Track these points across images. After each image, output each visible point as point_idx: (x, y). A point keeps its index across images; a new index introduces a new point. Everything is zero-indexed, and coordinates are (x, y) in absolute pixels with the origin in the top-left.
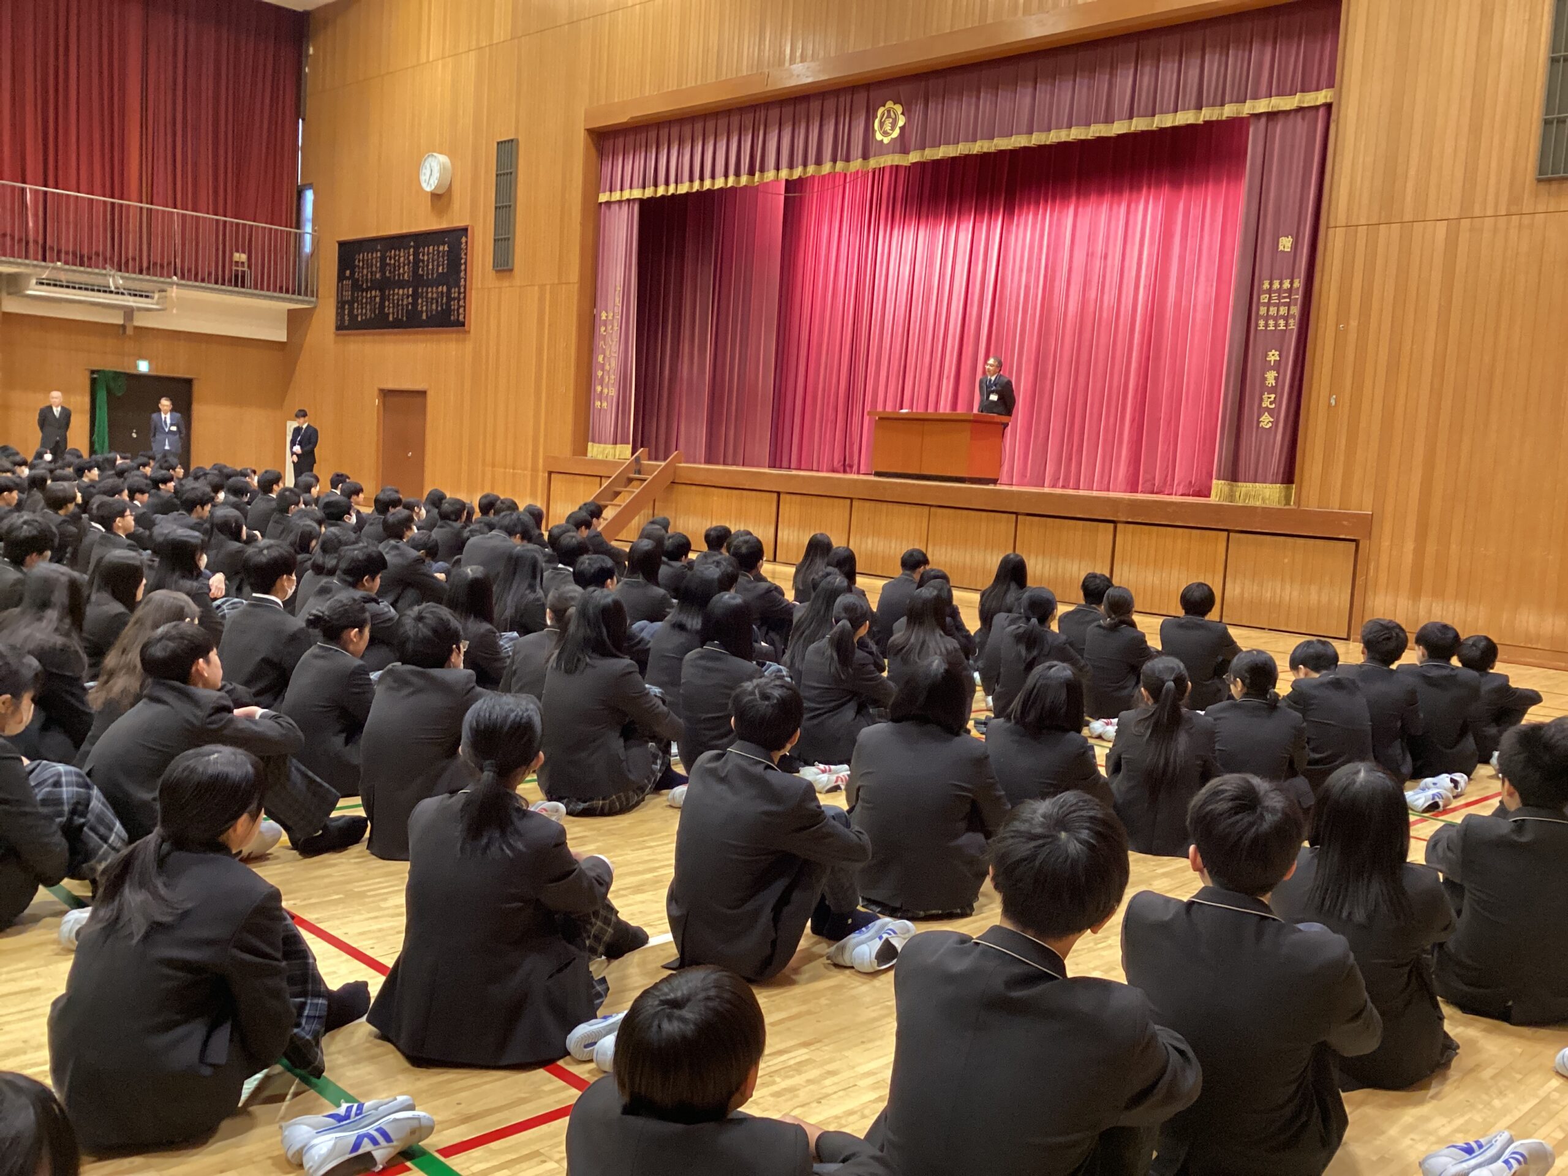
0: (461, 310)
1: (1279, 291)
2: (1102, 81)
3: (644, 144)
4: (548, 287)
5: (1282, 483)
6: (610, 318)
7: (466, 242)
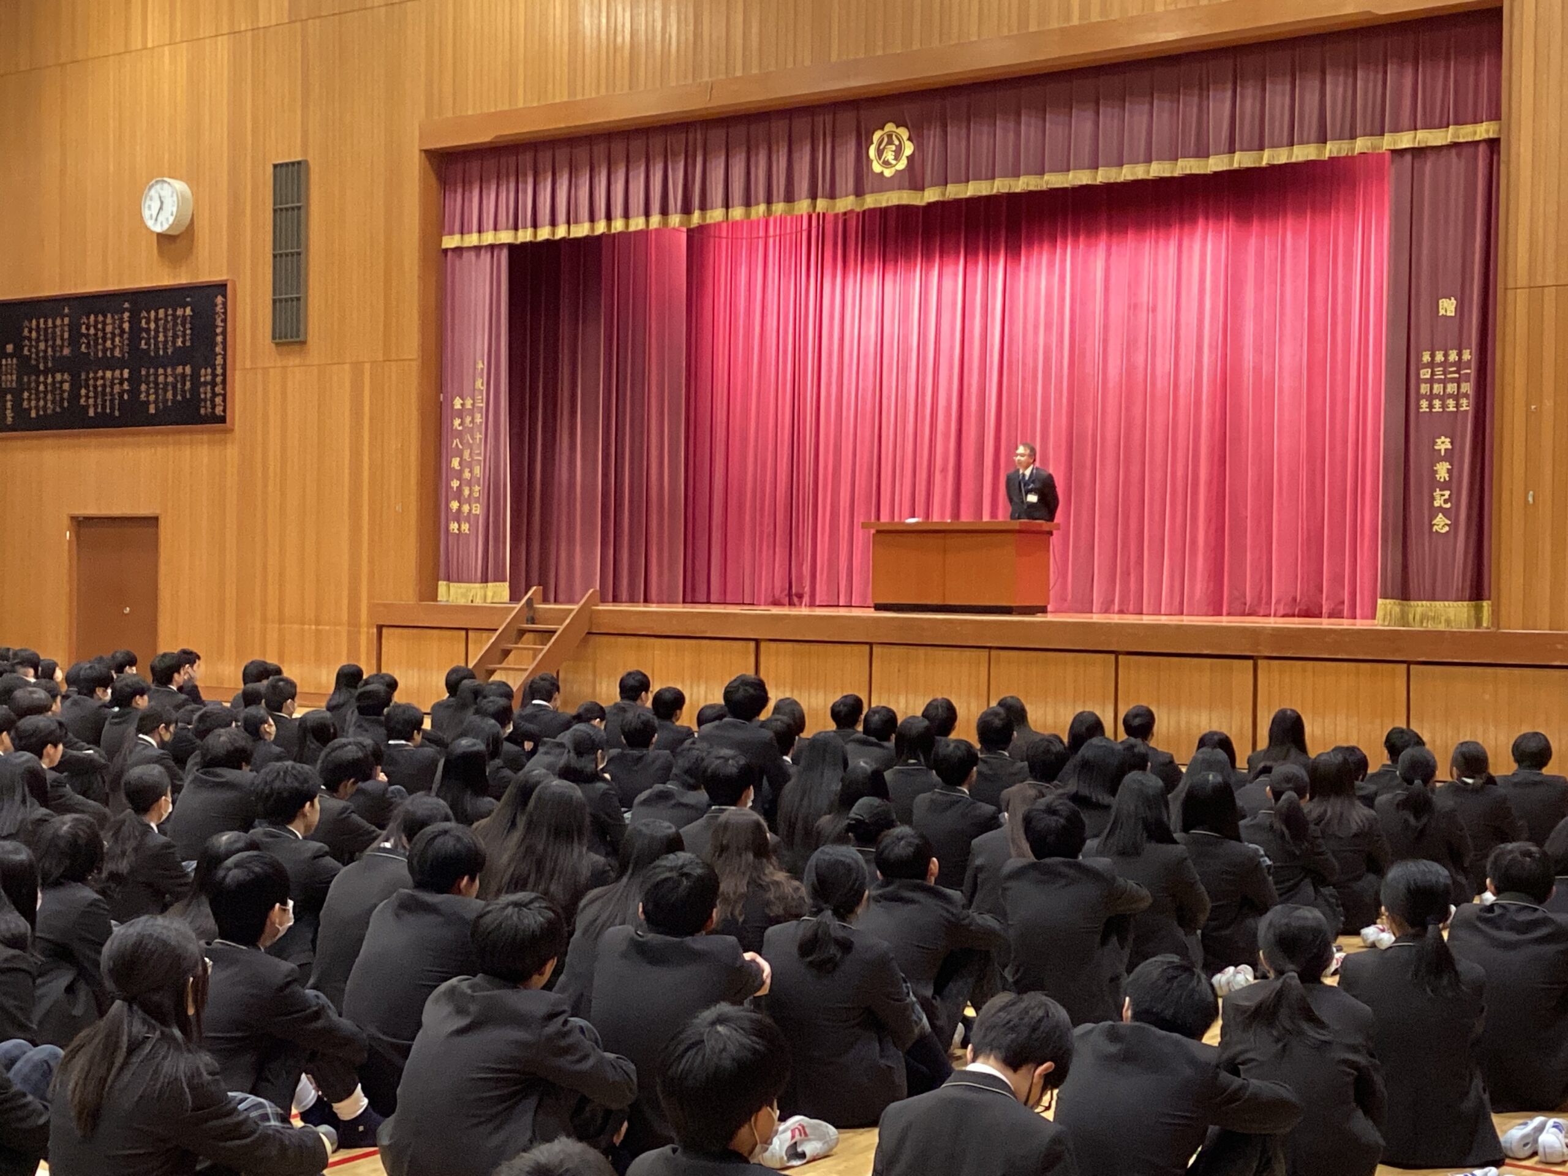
0: (218, 400)
1: (1445, 364)
2: (1189, 105)
3: (512, 169)
4: (367, 366)
5: (1470, 600)
6: (469, 406)
7: (225, 304)
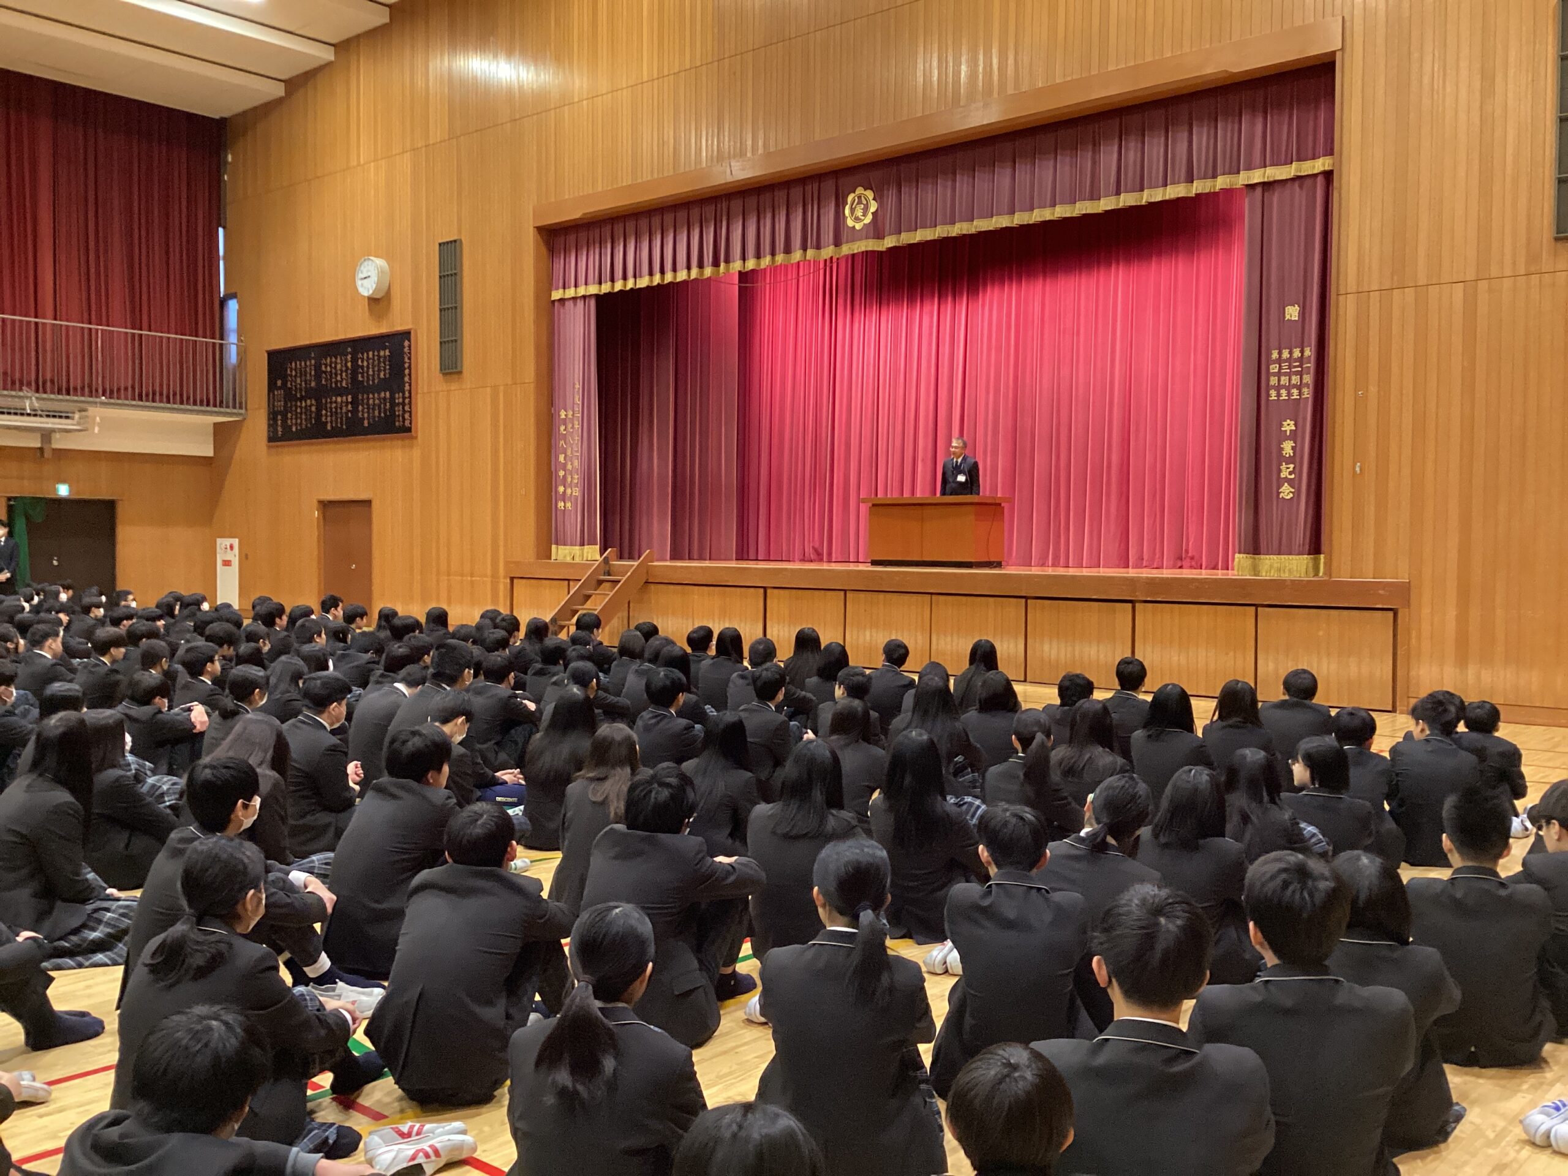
0: (407, 416)
1: (1290, 360)
2: (1085, 158)
3: (597, 240)
4: (502, 388)
5: (1309, 554)
6: (570, 416)
7: (410, 346)
